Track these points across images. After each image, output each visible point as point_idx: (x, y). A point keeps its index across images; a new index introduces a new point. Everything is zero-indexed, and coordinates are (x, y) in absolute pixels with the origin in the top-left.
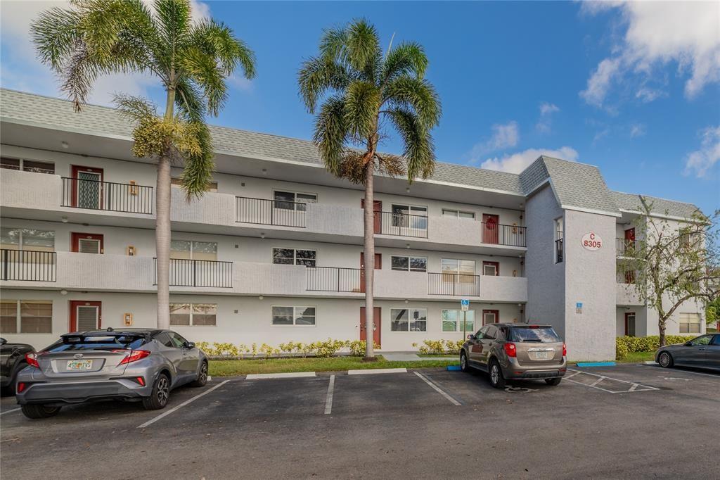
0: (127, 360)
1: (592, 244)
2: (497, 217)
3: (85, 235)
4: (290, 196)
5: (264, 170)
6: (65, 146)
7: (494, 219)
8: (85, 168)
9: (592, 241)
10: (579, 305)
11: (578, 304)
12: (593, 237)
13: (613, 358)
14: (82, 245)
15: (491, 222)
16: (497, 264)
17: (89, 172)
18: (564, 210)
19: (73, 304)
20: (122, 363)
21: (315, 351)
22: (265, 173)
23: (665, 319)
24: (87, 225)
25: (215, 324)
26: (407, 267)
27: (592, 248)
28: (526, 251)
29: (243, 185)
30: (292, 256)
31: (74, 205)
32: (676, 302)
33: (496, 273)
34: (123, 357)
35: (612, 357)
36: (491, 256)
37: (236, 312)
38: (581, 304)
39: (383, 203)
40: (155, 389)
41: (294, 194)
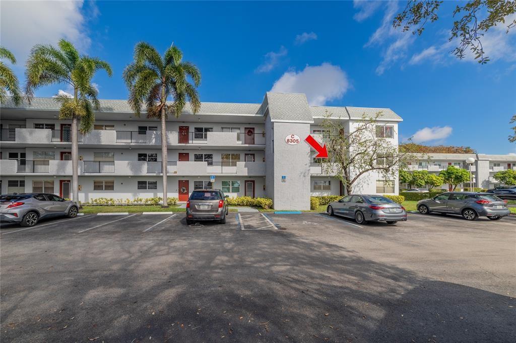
0: (11, 206)
1: (292, 141)
2: (253, 129)
3: (65, 153)
4: (145, 128)
5: (130, 117)
6: (55, 117)
7: (252, 130)
8: (65, 125)
9: (293, 139)
10: (284, 178)
11: (282, 177)
12: (293, 136)
13: (309, 209)
14: (65, 157)
15: (250, 132)
16: (254, 155)
17: (67, 126)
18: (273, 122)
19: (61, 181)
20: (8, 207)
21: (149, 202)
22: (131, 119)
23: (350, 184)
24: (65, 148)
25: (113, 189)
26: (202, 159)
27: (293, 143)
28: (265, 147)
29: (125, 125)
30: (146, 157)
31: (61, 141)
32: (358, 173)
33: (253, 160)
34: (8, 205)
35: (307, 208)
36: (250, 150)
37: (122, 184)
38: (285, 177)
39: (190, 128)
40: (25, 218)
41: (147, 127)
